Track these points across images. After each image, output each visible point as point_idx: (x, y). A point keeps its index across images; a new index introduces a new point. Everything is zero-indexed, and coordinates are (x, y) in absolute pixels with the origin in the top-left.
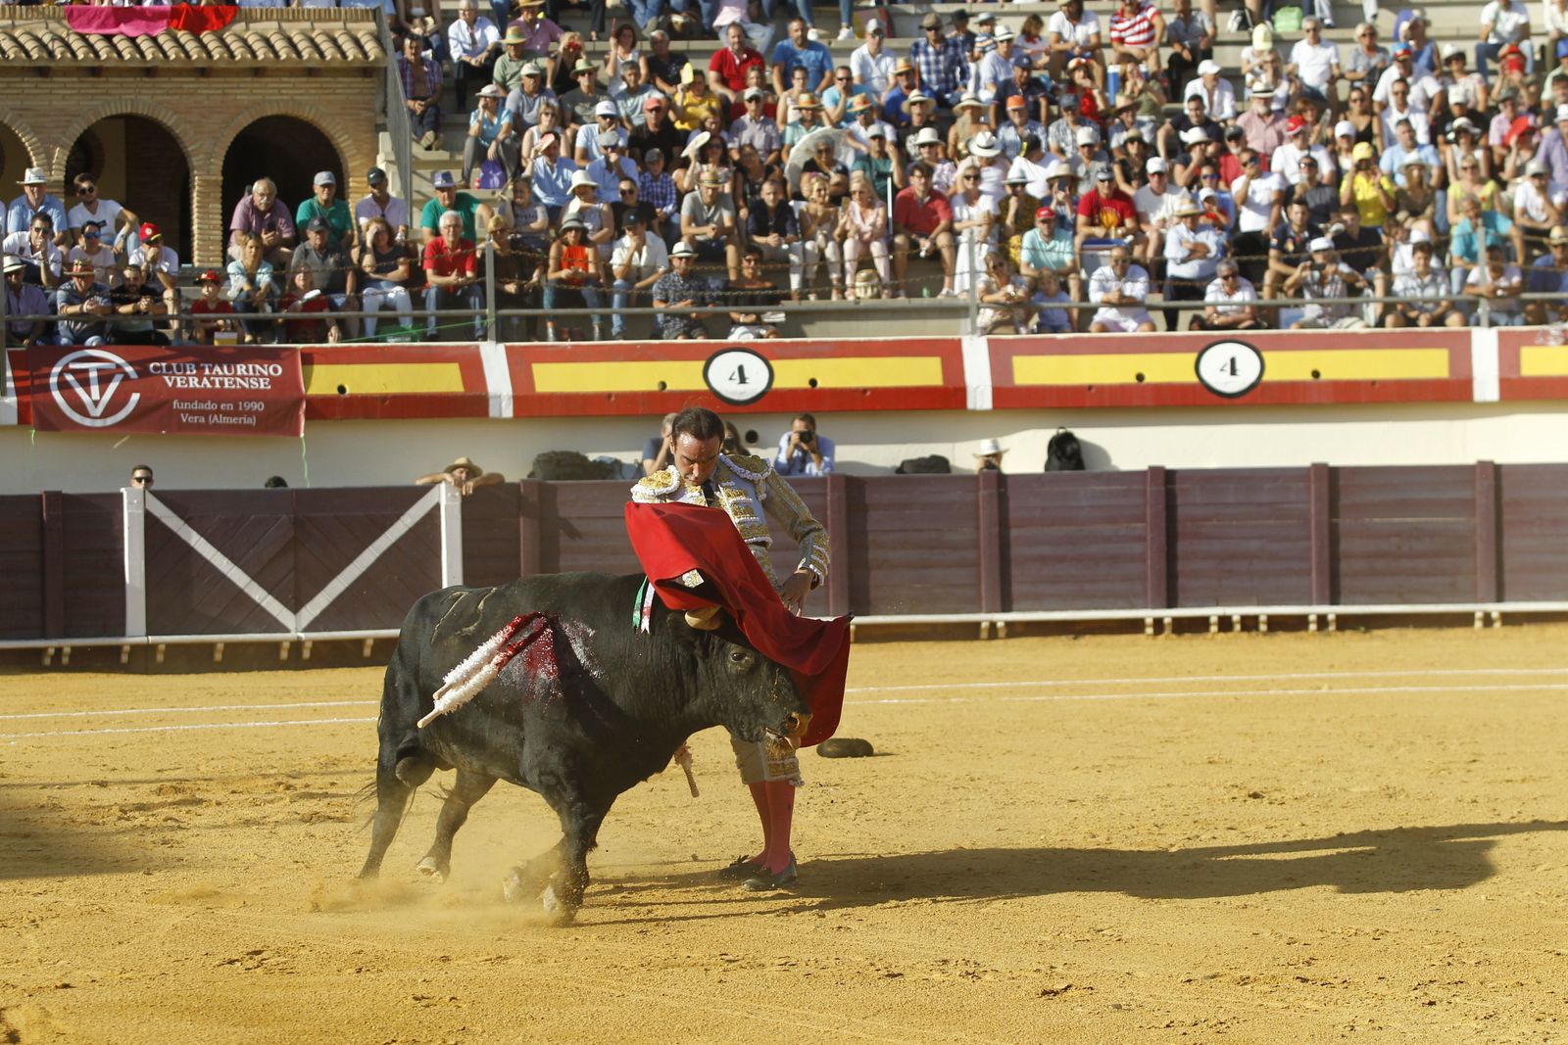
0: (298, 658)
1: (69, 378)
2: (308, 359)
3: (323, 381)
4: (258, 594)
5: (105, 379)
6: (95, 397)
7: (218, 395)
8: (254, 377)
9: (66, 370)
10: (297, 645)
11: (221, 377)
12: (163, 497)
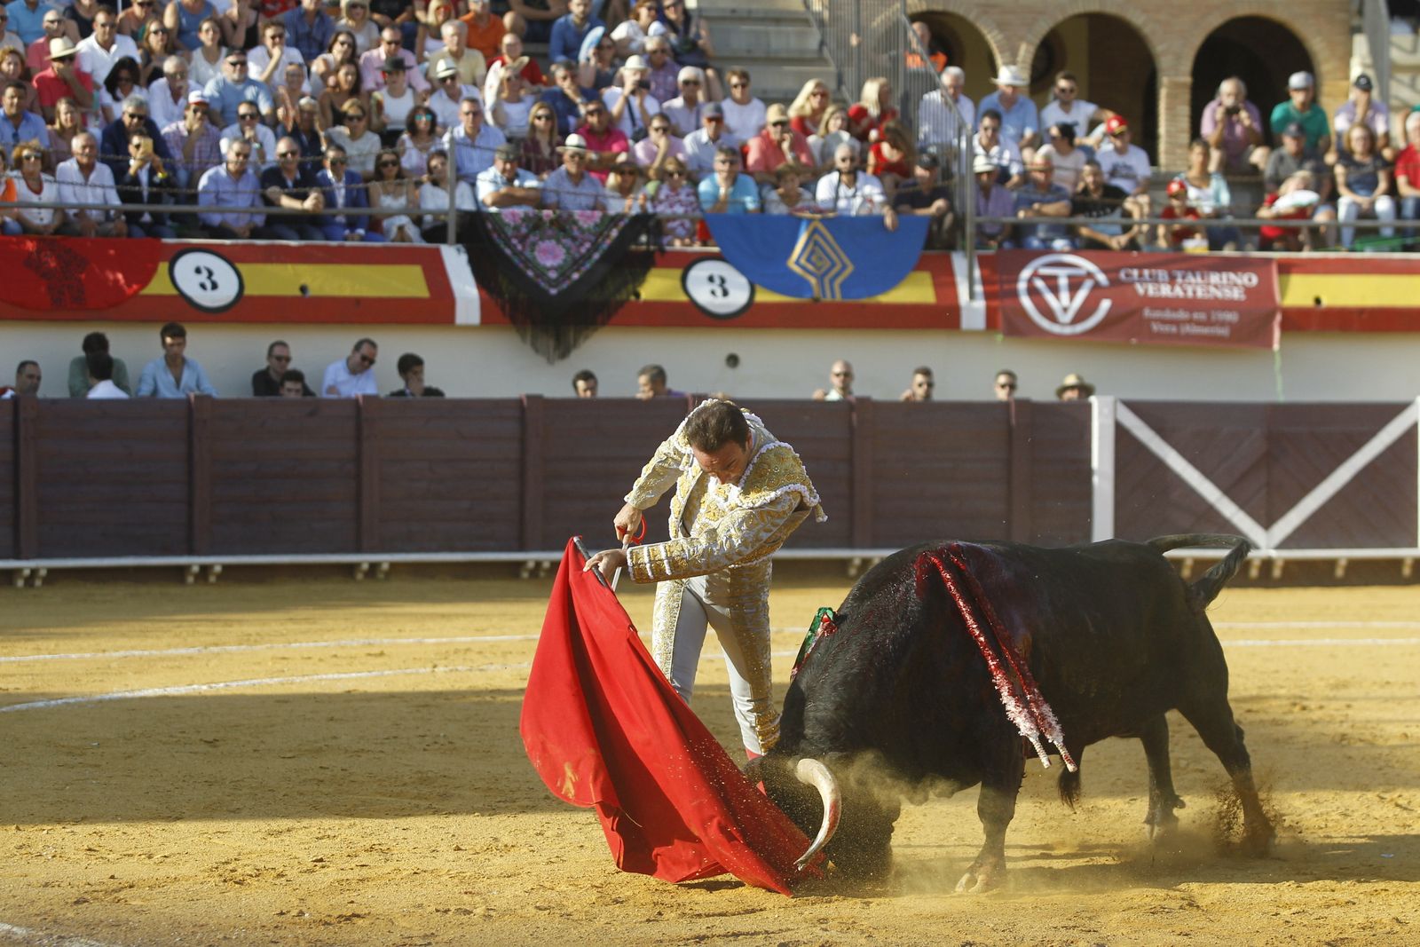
0: (1267, 577)
1: (1039, 284)
2: (1286, 268)
3: (1299, 292)
4: (1228, 509)
5: (1074, 286)
6: (1065, 303)
7: (1191, 304)
8: (1230, 286)
9: (1035, 275)
10: (1267, 564)
11: (1197, 287)
12: (1135, 407)
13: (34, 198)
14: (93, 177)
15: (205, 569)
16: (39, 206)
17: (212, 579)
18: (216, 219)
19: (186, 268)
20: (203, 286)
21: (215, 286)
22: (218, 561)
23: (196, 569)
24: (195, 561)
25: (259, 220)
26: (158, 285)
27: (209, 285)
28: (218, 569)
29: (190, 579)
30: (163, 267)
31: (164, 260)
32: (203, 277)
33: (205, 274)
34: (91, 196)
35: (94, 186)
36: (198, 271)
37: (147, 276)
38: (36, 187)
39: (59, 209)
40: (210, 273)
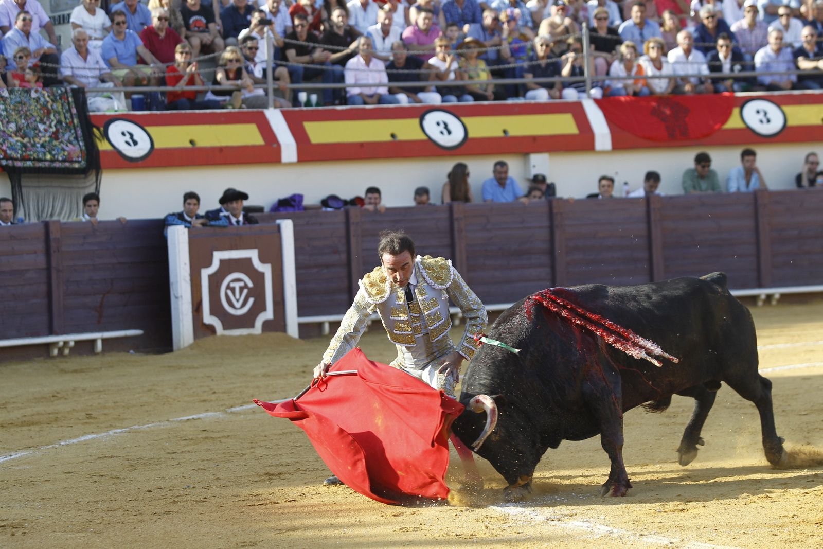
13: (658, 73)
14: (690, 58)
15: (769, 297)
16: (660, 77)
17: (774, 302)
18: (768, 80)
19: (750, 110)
20: (761, 121)
21: (768, 121)
22: (777, 291)
23: (763, 297)
24: (763, 292)
25: (794, 78)
26: (733, 122)
27: (765, 120)
28: (777, 296)
29: (760, 303)
30: (736, 111)
31: (736, 106)
32: (761, 116)
33: (762, 114)
34: (691, 70)
35: (692, 63)
36: (758, 112)
37: (727, 116)
38: (658, 65)
39: (671, 78)
40: (766, 114)
